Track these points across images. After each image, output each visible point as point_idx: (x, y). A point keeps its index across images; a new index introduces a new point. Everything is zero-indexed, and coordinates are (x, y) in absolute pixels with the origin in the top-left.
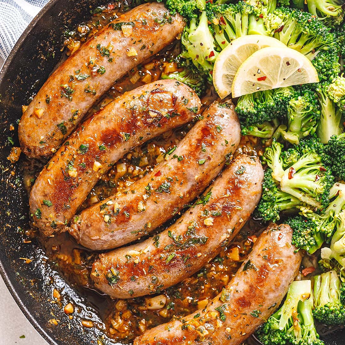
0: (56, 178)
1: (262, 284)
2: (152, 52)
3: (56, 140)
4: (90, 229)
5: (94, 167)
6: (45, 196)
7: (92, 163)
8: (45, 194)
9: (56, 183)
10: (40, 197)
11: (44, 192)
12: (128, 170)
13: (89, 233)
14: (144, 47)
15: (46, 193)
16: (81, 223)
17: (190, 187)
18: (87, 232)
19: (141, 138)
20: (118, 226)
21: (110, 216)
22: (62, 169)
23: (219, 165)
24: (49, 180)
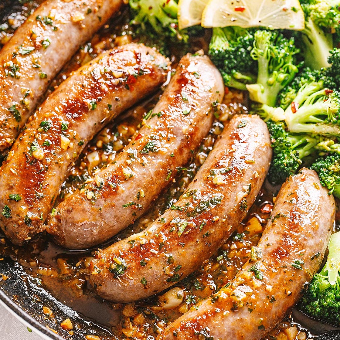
0: (19, 166)
1: (296, 230)
2: (100, 18)
3: (10, 129)
4: (73, 213)
5: (62, 144)
6: (11, 188)
7: (59, 139)
8: (9, 186)
9: (21, 170)
10: (5, 192)
11: (8, 184)
12: (101, 158)
13: (73, 218)
14: (89, 11)
15: (11, 185)
16: (61, 212)
17: (180, 142)
18: (70, 218)
19: (109, 107)
20: (105, 201)
21: (93, 191)
22: (24, 153)
23: (207, 115)
24: (11, 169)
